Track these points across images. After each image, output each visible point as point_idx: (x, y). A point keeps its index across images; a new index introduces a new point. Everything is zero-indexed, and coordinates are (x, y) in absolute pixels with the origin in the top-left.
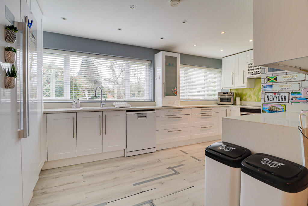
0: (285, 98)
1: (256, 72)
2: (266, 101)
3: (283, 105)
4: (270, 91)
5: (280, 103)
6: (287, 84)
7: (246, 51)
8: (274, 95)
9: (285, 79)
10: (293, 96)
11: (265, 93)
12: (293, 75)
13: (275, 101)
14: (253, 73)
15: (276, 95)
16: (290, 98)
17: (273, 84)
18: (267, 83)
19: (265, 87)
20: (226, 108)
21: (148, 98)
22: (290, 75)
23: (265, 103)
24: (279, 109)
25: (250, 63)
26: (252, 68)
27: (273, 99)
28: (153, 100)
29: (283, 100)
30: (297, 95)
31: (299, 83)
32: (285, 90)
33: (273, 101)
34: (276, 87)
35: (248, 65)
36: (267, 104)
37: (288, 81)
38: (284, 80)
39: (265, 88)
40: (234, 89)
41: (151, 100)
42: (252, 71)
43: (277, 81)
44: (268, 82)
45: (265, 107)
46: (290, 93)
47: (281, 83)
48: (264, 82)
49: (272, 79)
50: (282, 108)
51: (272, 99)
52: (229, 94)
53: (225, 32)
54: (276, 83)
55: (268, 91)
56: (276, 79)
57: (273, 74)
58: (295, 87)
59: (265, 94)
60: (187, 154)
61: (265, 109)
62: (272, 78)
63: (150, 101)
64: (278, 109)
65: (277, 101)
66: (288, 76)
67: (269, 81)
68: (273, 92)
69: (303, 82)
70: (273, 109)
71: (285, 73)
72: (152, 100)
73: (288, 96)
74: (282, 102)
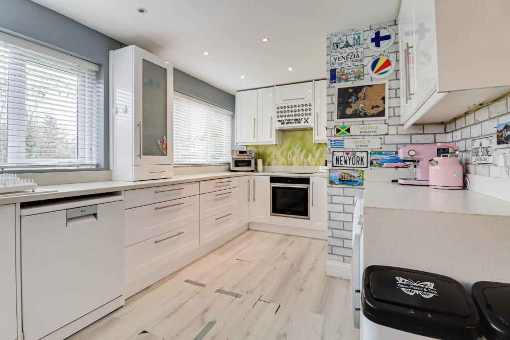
0: (362, 160)
1: (289, 120)
2: (335, 165)
3: (360, 171)
4: (341, 150)
5: (355, 169)
6: (364, 138)
7: (274, 86)
8: (346, 156)
9: (362, 130)
10: (373, 157)
11: (333, 152)
12: (373, 125)
13: (348, 165)
14: (285, 121)
15: (350, 155)
16: (369, 161)
17: (345, 137)
18: (335, 136)
19: (333, 142)
20: (247, 178)
21: (87, 161)
22: (368, 126)
23: (334, 168)
24: (354, 177)
25: (280, 106)
26: (283, 114)
27: (346, 162)
28: (106, 165)
29: (360, 163)
30: (378, 156)
31: (381, 138)
32: (362, 148)
33: (345, 165)
34: (349, 144)
35: (276, 108)
36: (336, 170)
37: (366, 134)
38: (361, 132)
39: (333, 145)
40: (252, 146)
41: (97, 166)
42: (283, 118)
43: (351, 134)
44: (338, 134)
45: (333, 175)
46: (369, 152)
47: (356, 137)
48: (331, 135)
49: (343, 130)
50: (358, 176)
51: (343, 162)
52: (248, 154)
53: (268, 39)
54: (349, 137)
55: (337, 150)
56: (348, 130)
57: (344, 122)
58: (374, 144)
59: (333, 154)
60: (203, 285)
61: (334, 178)
62: (343, 128)
63: (94, 167)
64: (352, 178)
65: (351, 165)
66: (365, 126)
67: (340, 132)
68: (345, 150)
69: (385, 136)
70: (346, 177)
71: (361, 123)
72: (103, 166)
73: (365, 157)
74: (358, 166)
